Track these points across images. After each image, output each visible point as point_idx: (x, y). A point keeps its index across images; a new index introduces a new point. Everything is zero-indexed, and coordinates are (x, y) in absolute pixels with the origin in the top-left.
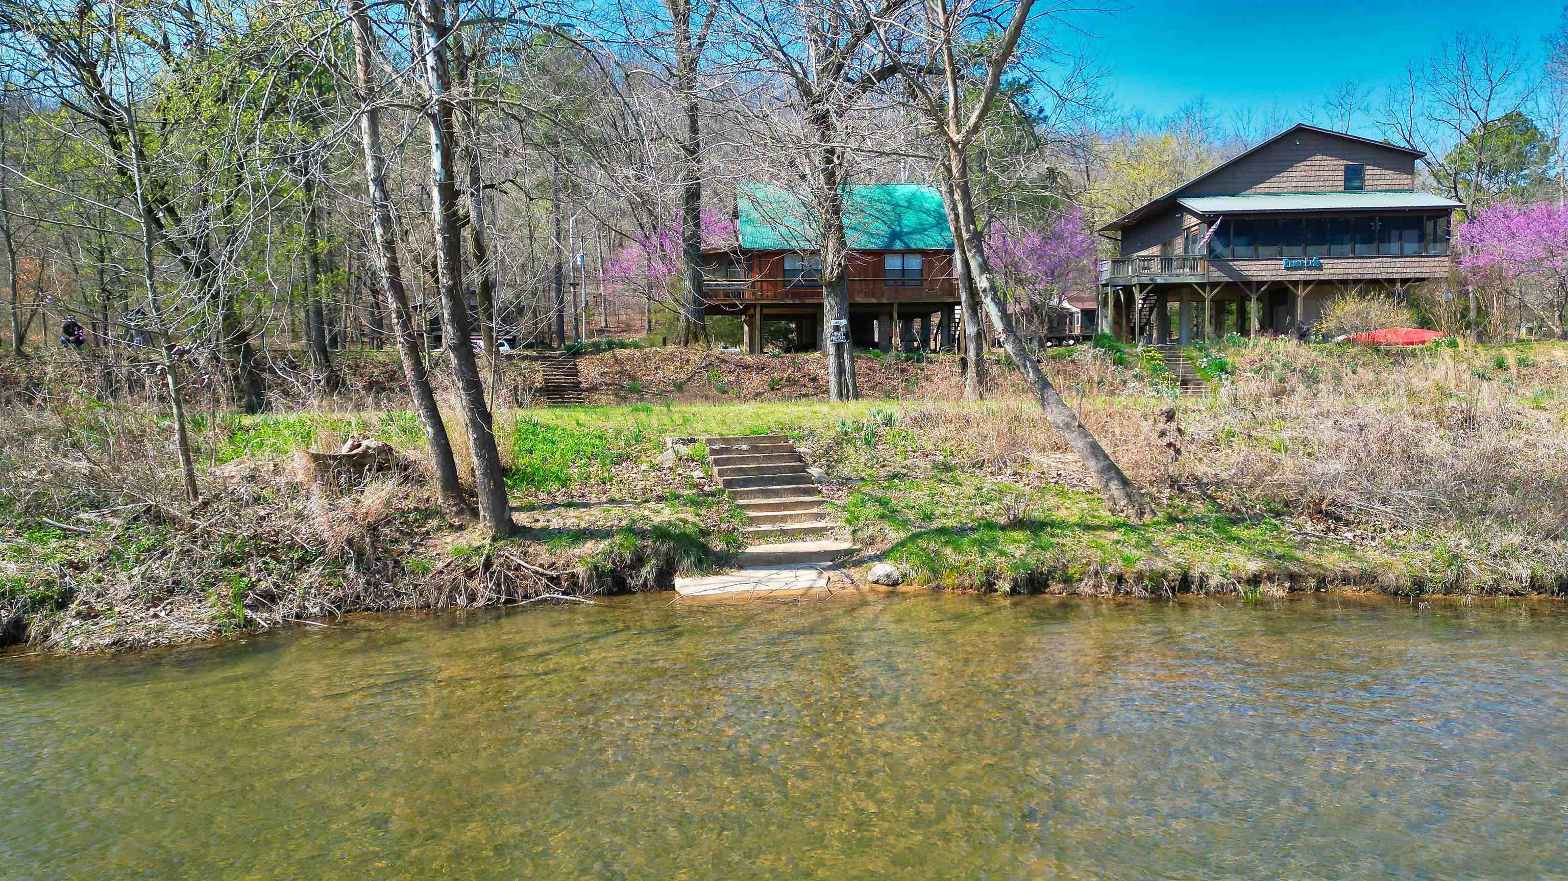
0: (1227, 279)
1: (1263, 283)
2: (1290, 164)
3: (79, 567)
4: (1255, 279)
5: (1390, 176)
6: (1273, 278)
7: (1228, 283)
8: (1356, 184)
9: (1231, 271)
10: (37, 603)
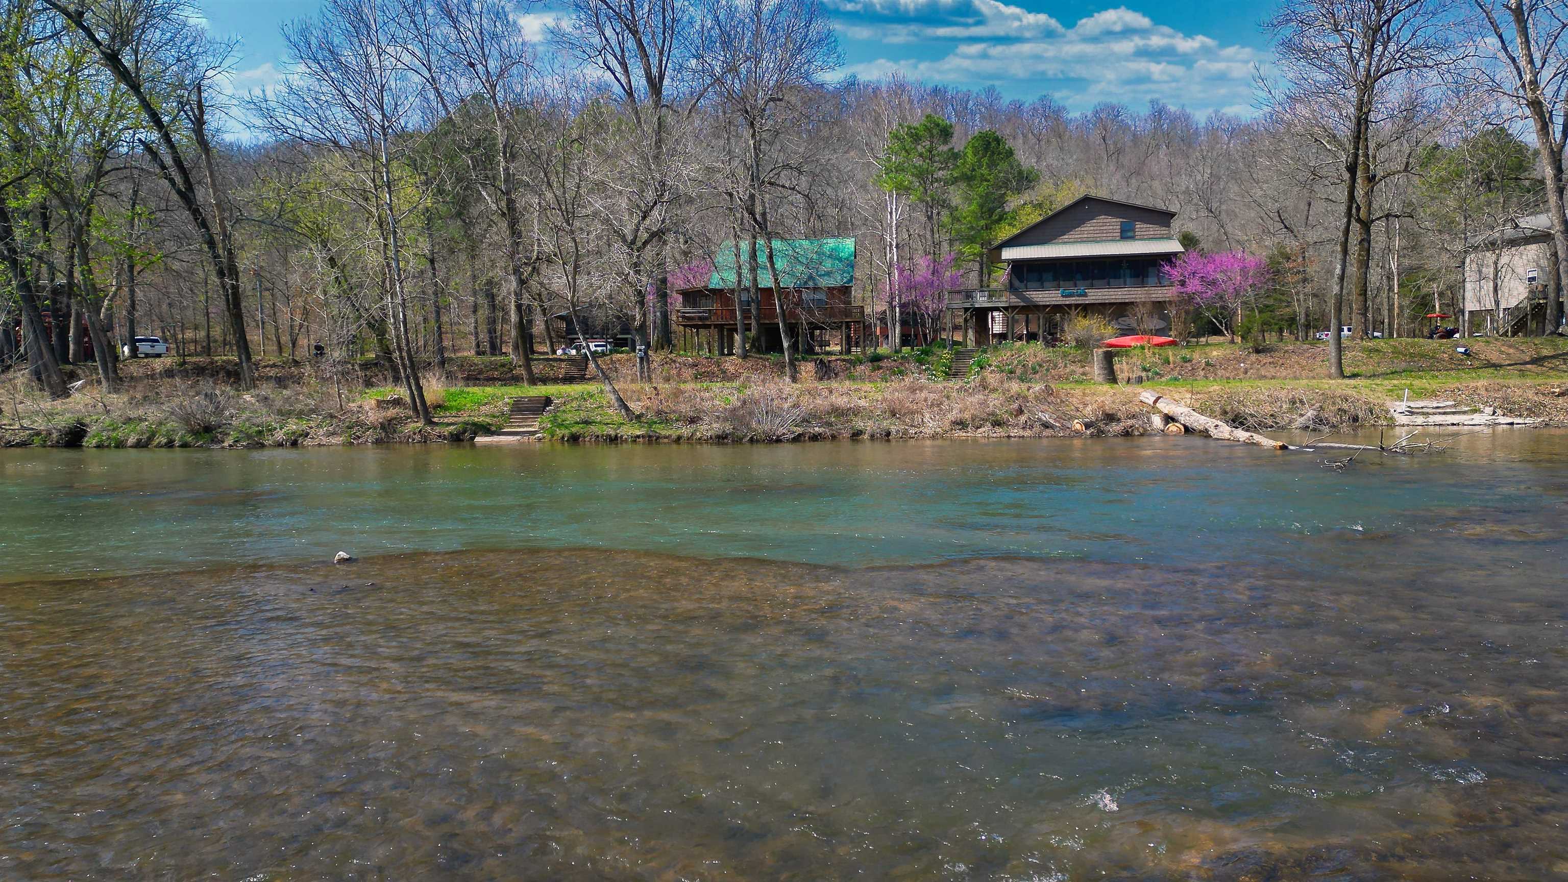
0: (1022, 304)
1: (1048, 306)
2: (1081, 222)
3: (311, 428)
4: (1041, 303)
5: (1153, 229)
6: (1053, 303)
7: (1023, 307)
8: (1130, 234)
9: (1024, 299)
10: (301, 435)
